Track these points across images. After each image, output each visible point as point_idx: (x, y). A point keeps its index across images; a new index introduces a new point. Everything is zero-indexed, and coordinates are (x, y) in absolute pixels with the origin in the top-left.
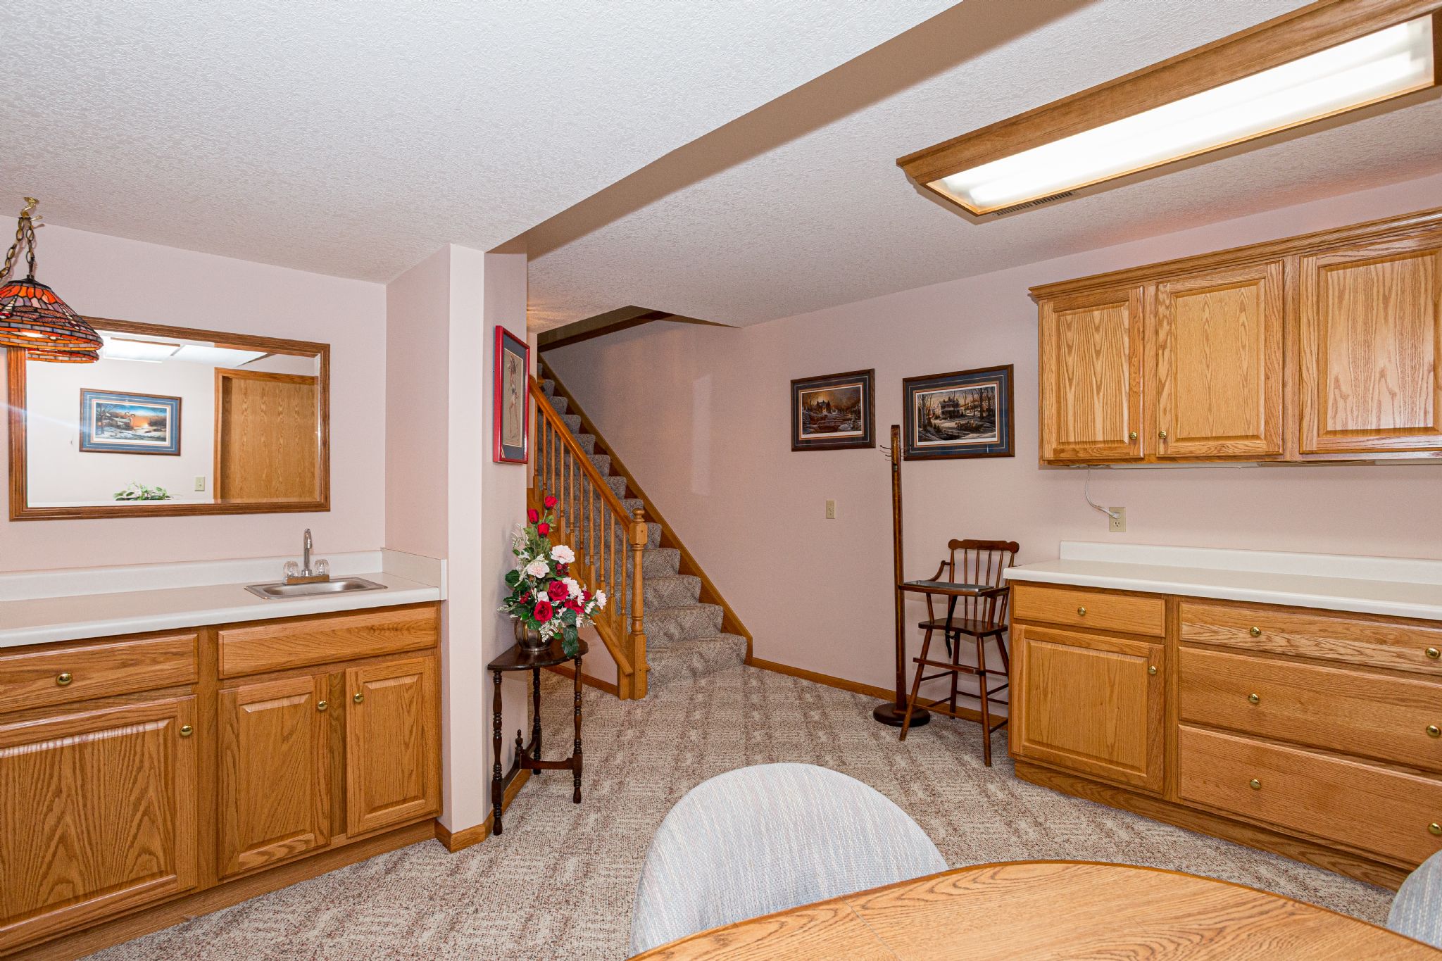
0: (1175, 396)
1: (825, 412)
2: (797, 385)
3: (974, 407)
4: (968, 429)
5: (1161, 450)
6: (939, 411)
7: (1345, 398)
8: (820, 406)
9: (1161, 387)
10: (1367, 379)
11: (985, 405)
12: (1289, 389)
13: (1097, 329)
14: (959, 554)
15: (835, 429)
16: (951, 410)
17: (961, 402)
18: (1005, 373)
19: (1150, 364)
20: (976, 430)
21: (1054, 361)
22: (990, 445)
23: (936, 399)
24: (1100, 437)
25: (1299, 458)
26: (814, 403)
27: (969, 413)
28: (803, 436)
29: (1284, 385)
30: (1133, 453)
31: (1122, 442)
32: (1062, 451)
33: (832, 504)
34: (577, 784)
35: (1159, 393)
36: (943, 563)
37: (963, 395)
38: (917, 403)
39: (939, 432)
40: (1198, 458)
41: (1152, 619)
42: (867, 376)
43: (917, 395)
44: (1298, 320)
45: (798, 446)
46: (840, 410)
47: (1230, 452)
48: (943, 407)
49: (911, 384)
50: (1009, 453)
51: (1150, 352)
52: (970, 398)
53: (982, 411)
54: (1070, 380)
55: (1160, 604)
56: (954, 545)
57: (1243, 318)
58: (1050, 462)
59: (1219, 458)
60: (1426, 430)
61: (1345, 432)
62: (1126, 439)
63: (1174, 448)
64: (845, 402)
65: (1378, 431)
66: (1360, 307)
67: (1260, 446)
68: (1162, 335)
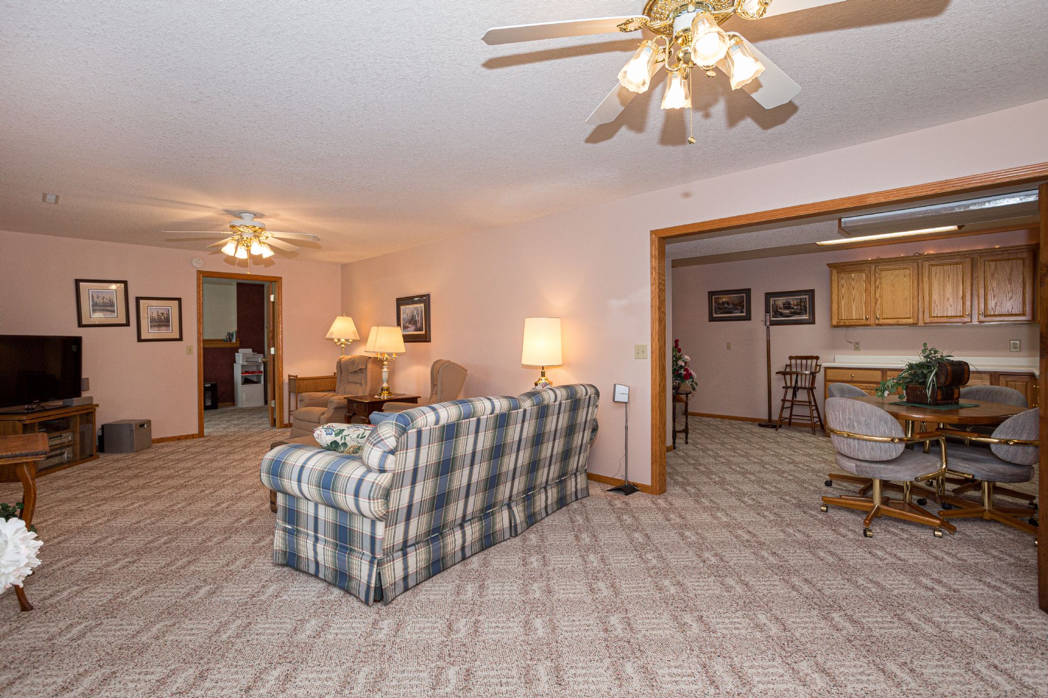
0: (882, 305)
1: (726, 305)
2: (711, 294)
3: (797, 305)
4: (795, 313)
5: (877, 322)
6: (782, 306)
7: (937, 306)
8: (723, 303)
9: (876, 300)
10: (944, 301)
11: (803, 304)
12: (920, 303)
13: (853, 280)
14: (793, 361)
15: (732, 313)
16: (787, 306)
17: (792, 303)
18: (811, 293)
19: (873, 292)
20: (799, 314)
21: (836, 291)
22: (806, 320)
23: (780, 301)
24: (854, 318)
25: (922, 325)
26: (721, 301)
27: (795, 307)
28: (715, 315)
29: (918, 302)
30: (868, 323)
31: (862, 319)
32: (839, 322)
33: (730, 343)
34: (687, 438)
35: (876, 303)
36: (787, 365)
37: (793, 300)
38: (772, 303)
39: (782, 315)
40: (890, 325)
41: (878, 376)
42: (748, 292)
43: (772, 300)
44: (923, 282)
45: (712, 319)
46: (734, 305)
47: (901, 323)
48: (783, 305)
49: (768, 296)
50: (813, 323)
51: (873, 288)
52: (795, 302)
53: (801, 307)
54: (843, 298)
55: (880, 373)
56: (791, 358)
57: (905, 279)
58: (835, 326)
59: (897, 325)
60: (960, 316)
61: (937, 317)
62: (864, 318)
63: (882, 321)
64: (736, 301)
65: (947, 317)
66: (942, 279)
67: (911, 321)
68: (877, 283)
